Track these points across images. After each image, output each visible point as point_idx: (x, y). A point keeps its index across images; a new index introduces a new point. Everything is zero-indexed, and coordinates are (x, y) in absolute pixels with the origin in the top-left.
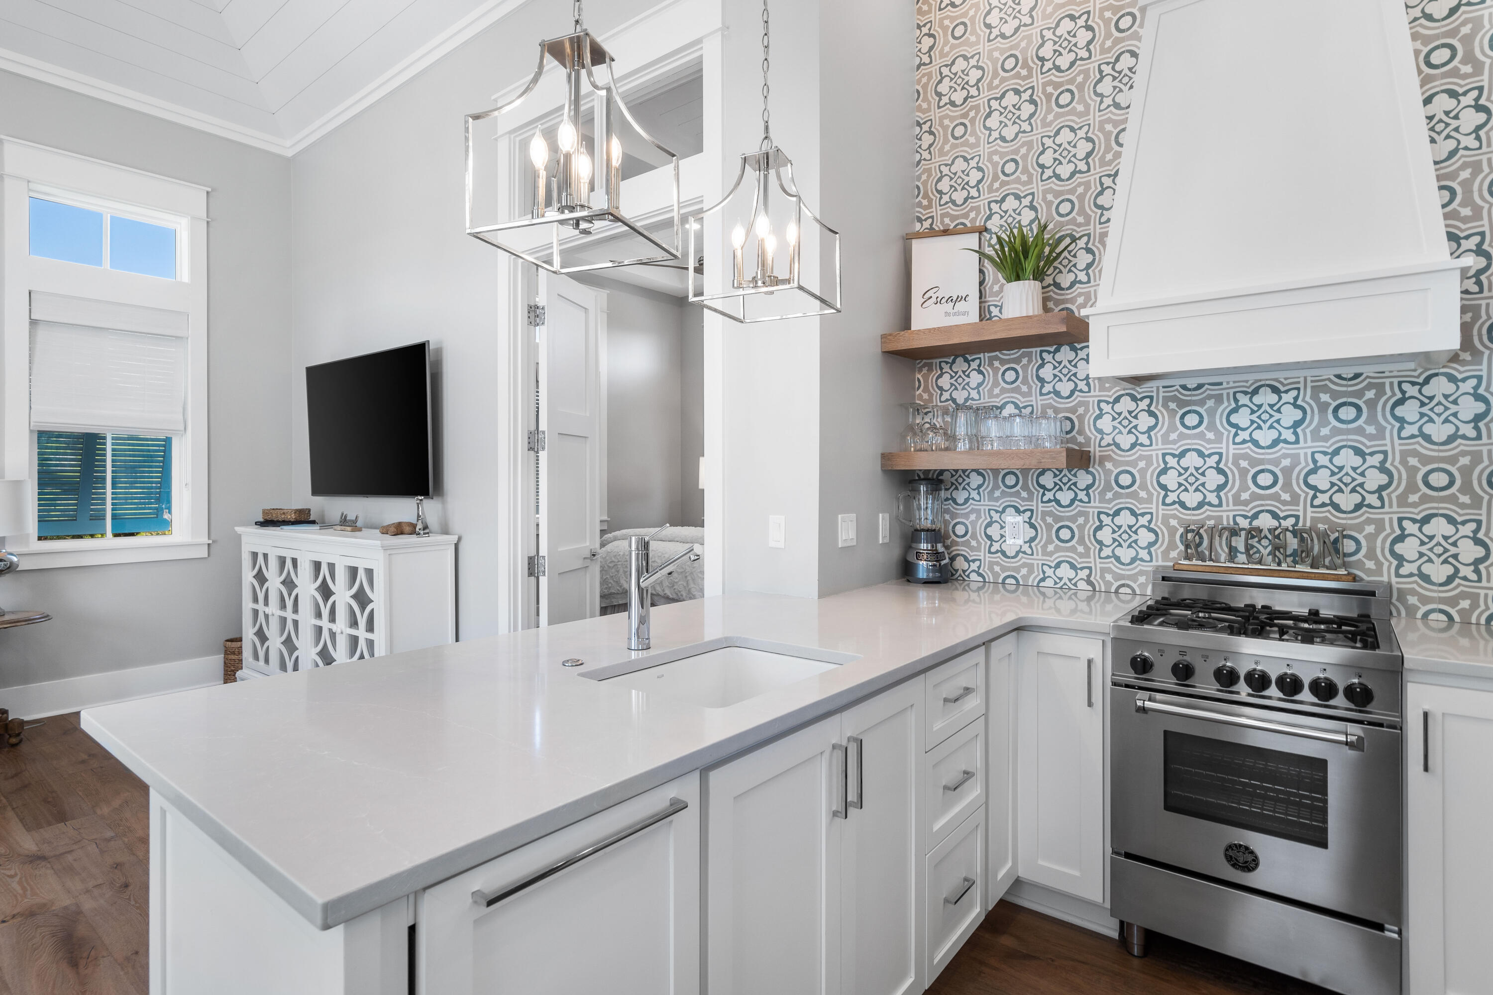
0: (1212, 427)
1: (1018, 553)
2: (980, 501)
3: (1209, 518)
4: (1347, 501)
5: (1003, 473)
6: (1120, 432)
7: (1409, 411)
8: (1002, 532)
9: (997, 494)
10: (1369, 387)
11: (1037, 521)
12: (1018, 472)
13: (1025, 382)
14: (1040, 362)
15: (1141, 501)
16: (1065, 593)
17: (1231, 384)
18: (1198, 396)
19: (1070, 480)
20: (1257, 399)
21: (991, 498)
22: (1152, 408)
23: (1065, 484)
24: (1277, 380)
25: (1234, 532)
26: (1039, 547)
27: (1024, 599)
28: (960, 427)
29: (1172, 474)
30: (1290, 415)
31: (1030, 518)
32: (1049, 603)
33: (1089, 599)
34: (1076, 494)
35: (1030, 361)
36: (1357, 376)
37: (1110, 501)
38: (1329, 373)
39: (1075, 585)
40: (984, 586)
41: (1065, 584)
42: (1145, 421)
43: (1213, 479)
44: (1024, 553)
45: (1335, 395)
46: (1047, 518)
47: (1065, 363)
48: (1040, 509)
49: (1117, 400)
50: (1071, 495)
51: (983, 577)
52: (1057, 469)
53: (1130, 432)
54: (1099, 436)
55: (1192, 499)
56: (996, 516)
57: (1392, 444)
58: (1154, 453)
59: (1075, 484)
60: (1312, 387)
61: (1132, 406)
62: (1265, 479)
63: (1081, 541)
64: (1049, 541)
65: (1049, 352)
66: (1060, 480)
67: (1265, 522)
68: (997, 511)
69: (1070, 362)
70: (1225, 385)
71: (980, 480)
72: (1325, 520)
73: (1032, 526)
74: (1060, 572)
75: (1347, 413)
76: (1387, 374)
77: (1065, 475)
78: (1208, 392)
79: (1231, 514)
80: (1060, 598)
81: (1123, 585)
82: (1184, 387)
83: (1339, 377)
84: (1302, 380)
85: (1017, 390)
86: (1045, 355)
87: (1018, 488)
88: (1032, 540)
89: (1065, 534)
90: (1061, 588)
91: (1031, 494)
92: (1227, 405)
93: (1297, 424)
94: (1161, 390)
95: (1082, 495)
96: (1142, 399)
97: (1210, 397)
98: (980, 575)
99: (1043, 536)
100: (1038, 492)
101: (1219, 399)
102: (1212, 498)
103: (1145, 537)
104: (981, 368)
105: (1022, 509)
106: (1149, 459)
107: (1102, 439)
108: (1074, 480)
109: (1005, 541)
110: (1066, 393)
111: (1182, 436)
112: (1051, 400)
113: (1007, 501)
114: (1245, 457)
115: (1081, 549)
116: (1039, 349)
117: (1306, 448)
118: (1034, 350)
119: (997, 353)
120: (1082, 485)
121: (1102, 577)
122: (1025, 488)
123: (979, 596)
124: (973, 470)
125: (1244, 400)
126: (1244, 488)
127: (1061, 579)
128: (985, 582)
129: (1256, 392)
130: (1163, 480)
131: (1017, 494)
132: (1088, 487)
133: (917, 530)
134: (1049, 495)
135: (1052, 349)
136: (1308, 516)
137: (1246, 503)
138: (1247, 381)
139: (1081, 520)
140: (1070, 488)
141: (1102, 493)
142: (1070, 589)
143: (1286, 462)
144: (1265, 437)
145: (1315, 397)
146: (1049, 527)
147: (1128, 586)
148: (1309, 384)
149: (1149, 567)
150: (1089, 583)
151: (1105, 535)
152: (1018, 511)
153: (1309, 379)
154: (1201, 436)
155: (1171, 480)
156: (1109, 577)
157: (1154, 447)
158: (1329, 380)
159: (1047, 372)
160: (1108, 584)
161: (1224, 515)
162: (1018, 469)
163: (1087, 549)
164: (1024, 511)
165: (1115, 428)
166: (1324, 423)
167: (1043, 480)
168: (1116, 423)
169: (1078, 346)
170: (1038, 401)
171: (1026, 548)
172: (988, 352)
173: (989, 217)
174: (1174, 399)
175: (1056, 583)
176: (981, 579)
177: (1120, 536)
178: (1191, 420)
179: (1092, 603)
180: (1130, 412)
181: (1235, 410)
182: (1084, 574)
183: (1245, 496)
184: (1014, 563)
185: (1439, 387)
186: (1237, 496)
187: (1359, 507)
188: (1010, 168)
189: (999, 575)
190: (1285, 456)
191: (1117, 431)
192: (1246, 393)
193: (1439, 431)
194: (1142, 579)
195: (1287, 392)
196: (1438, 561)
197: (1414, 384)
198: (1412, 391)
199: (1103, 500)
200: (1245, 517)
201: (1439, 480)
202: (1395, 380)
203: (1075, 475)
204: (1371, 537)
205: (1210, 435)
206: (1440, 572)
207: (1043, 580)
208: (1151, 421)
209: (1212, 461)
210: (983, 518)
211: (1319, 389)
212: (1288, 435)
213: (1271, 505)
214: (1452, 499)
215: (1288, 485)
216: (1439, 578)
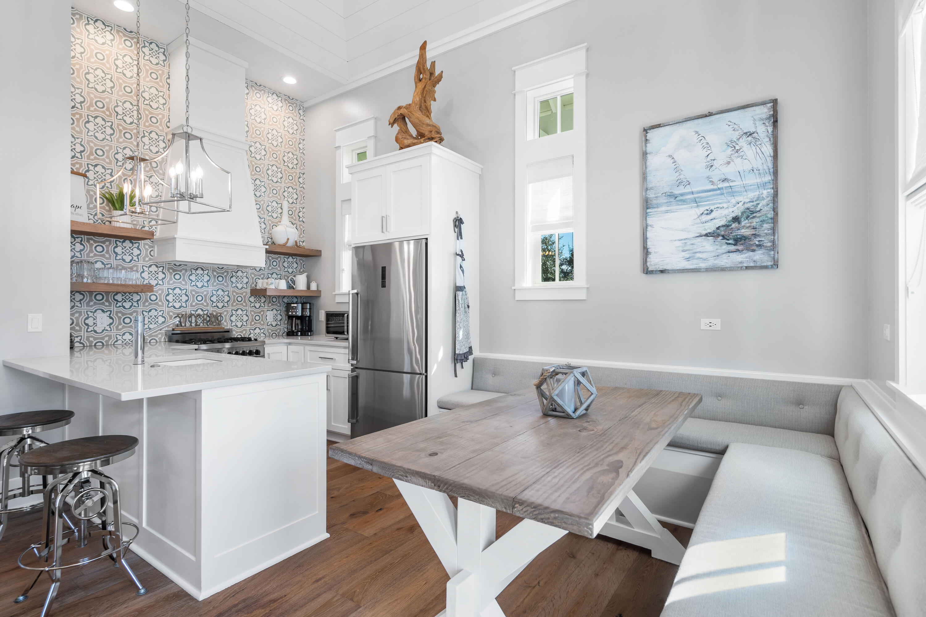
0: (184, 280)
1: (103, 331)
2: (81, 307)
3: (183, 311)
4: (220, 305)
5: (95, 294)
6: (151, 279)
7: (234, 279)
8: (94, 322)
9: (92, 303)
10: (225, 272)
11: (114, 315)
12: (103, 294)
13: (107, 252)
14: (115, 245)
15: (159, 306)
16: (127, 346)
17: (190, 266)
18: (179, 269)
19: (130, 297)
20: (197, 272)
21: (88, 304)
22: (164, 271)
23: (127, 299)
24: (203, 267)
25: (191, 316)
26: (114, 327)
27: (106, 352)
29: (171, 296)
30: (206, 278)
31: (110, 314)
32: (119, 351)
34: (132, 304)
35: (110, 244)
36: (223, 268)
37: (147, 306)
38: (216, 266)
40: (83, 348)
41: (127, 342)
42: (161, 276)
43: (184, 298)
44: (107, 330)
45: (218, 273)
46: (119, 314)
47: (127, 248)
48: (115, 310)
49: (150, 266)
50: (130, 304)
52: (123, 292)
53: (155, 279)
54: (143, 280)
55: (177, 305)
56: (91, 314)
57: (230, 289)
58: (164, 288)
59: (132, 299)
61: (156, 269)
62: (199, 298)
64: (120, 324)
65: (120, 242)
66: (125, 298)
67: (200, 312)
68: (91, 312)
69: (130, 248)
70: (188, 266)
71: (82, 297)
72: (215, 311)
73: (111, 318)
74: (125, 337)
75: (220, 279)
76: (229, 269)
77: (127, 296)
79: (190, 310)
80: (125, 348)
81: (152, 339)
82: (175, 265)
83: (218, 268)
84: (209, 268)
85: (103, 256)
86: (118, 242)
87: (103, 301)
88: (111, 324)
89: (127, 321)
90: (125, 344)
91: (110, 304)
92: (188, 273)
93: (208, 281)
94: (167, 264)
95: (135, 304)
96: (160, 267)
97: (183, 269)
98: (80, 343)
99: (116, 322)
100: (114, 302)
101: (186, 270)
102: (184, 305)
103: (161, 320)
104: (83, 243)
105: (105, 310)
106: (162, 290)
107: (144, 281)
108: (131, 297)
109: (96, 326)
110: (128, 261)
111: (174, 282)
112: (121, 262)
113: (97, 307)
114: (194, 291)
116: (115, 239)
117: (210, 289)
118: (112, 239)
119: (92, 237)
120: (135, 300)
122: (107, 300)
123: (80, 353)
124: (77, 292)
125: (194, 271)
126: (193, 301)
127: (125, 340)
128: (84, 346)
129: (197, 269)
130: (168, 298)
131: (103, 304)
132: (138, 301)
134: (119, 304)
135: (122, 240)
136: (211, 310)
137: (194, 306)
140: (129, 301)
141: (144, 303)
142: (129, 344)
143: (205, 293)
144: (200, 284)
145: (213, 273)
146: (119, 318)
147: (154, 339)
148: (211, 269)
149: (162, 331)
152: (103, 311)
154: (181, 283)
155: (170, 298)
157: (164, 286)
158: (216, 268)
159: (119, 250)
161: (188, 310)
162: (103, 292)
164: (107, 312)
165: (149, 277)
166: (215, 281)
167: (116, 297)
168: (150, 275)
169: (134, 242)
170: (114, 263)
171: (108, 328)
172: (87, 235)
173: (88, 171)
174: (172, 268)
175: (123, 342)
176: (82, 345)
177: (151, 320)
178: (177, 277)
180: (155, 272)
181: (191, 275)
183: (194, 304)
184: (101, 336)
185: (240, 274)
186: (191, 304)
187: (223, 307)
188: (100, 152)
189: (92, 342)
190: (205, 291)
191: (150, 278)
192: (194, 269)
193: (240, 286)
194: (160, 336)
195: (205, 270)
196: (239, 321)
197: (235, 272)
198: (234, 274)
199: (144, 306)
200: (194, 311)
201: (240, 299)
202: (231, 271)
203: (132, 296)
204: (226, 316)
205: (183, 283)
206: (239, 324)
207: (116, 341)
208: (163, 276)
209: (184, 292)
210: (83, 315)
211: (213, 271)
212: (206, 284)
213: (201, 307)
214: (242, 304)
215: (206, 300)
216: (239, 326)
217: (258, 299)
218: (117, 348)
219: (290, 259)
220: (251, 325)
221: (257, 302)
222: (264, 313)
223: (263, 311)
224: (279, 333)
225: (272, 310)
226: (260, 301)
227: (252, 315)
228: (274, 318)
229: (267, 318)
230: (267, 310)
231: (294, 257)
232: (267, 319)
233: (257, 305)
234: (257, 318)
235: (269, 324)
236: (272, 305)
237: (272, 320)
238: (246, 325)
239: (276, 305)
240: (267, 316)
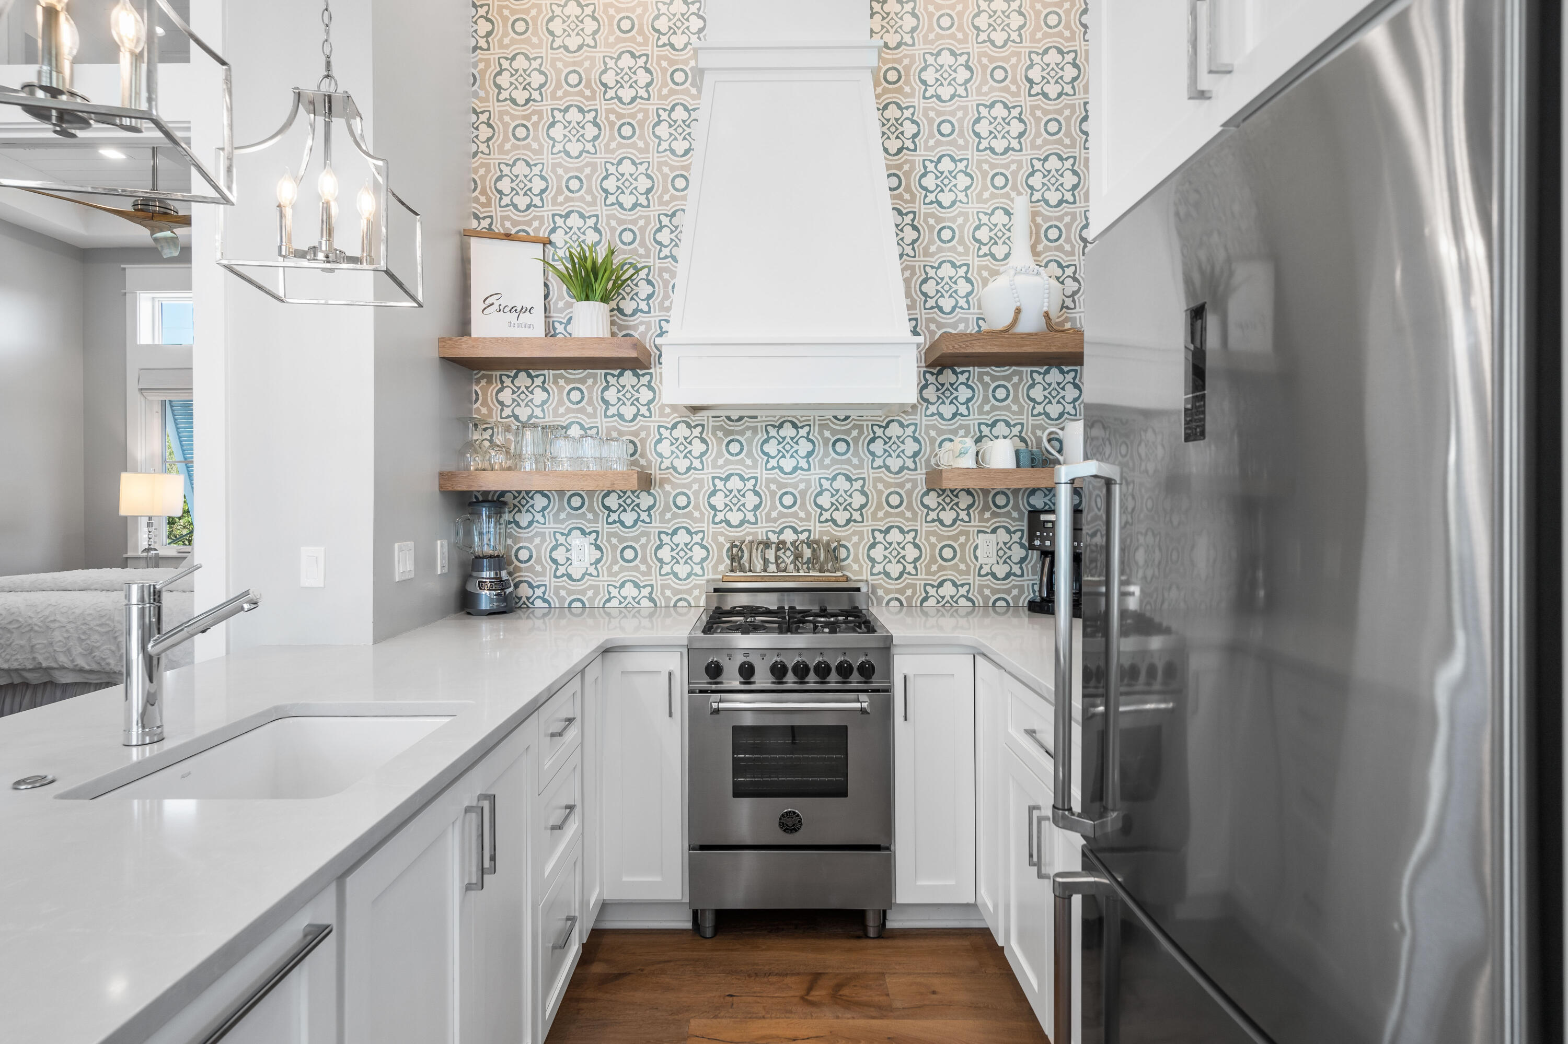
0: (750, 455)
1: (584, 575)
2: (545, 524)
3: (748, 534)
4: (842, 517)
5: (568, 494)
6: (677, 457)
7: (877, 447)
8: (568, 555)
9: (563, 516)
10: (855, 427)
11: (603, 542)
12: (583, 493)
13: (590, 403)
14: (605, 384)
15: (695, 520)
16: (629, 612)
17: (764, 419)
18: (739, 427)
19: (633, 501)
20: (783, 432)
21: (557, 520)
22: (704, 436)
23: (629, 505)
24: (795, 417)
25: (767, 545)
26: (604, 568)
27: (590, 621)
28: (526, 447)
29: (720, 495)
30: (804, 447)
31: (596, 540)
33: (651, 616)
34: (639, 515)
35: (595, 383)
36: (847, 418)
37: (669, 521)
38: (829, 414)
39: (638, 603)
40: (549, 613)
41: (629, 603)
42: (698, 447)
43: (751, 500)
44: (590, 575)
45: (834, 431)
46: (612, 539)
47: (628, 387)
48: (605, 530)
49: (675, 426)
50: (634, 516)
51: (549, 603)
52: (621, 491)
53: (685, 457)
54: (659, 460)
55: (734, 518)
56: (561, 539)
57: (867, 472)
58: (705, 477)
59: (638, 505)
60: (819, 425)
61: (687, 432)
62: (788, 500)
63: (644, 560)
64: (614, 562)
65: (613, 376)
66: (624, 502)
67: (789, 536)
68: (562, 534)
69: (633, 387)
70: (759, 419)
71: (545, 502)
72: (828, 533)
73: (598, 548)
74: (624, 592)
75: (841, 447)
76: (864, 418)
77: (629, 497)
78: (747, 424)
79: (764, 530)
80: (625, 617)
81: (680, 599)
82: (729, 418)
83: (836, 418)
84: (812, 418)
85: (582, 411)
86: (609, 378)
87: (584, 509)
88: (598, 561)
89: (629, 554)
90: (625, 607)
91: (596, 515)
92: (761, 436)
93: (810, 454)
94: (711, 419)
95: (644, 516)
96: (695, 427)
97: (748, 428)
98: (545, 600)
99: (608, 557)
100: (604, 513)
101: (755, 430)
102: (750, 517)
103: (699, 553)
104: (546, 385)
106: (701, 481)
107: (662, 462)
108: (637, 501)
109: (571, 564)
110: (629, 417)
111: (727, 462)
112: (615, 422)
113: (572, 523)
114: (774, 481)
115: (643, 568)
116: (603, 372)
117: (816, 474)
118: (599, 372)
119: (562, 371)
120: (644, 506)
121: (663, 593)
122: (591, 509)
123: (544, 623)
124: (537, 492)
125: (773, 432)
126: (773, 507)
127: (625, 598)
128: (550, 607)
129: (781, 426)
130: (713, 501)
131: (583, 516)
132: (650, 509)
133: (478, 557)
134: (614, 517)
135: (616, 372)
136: (818, 531)
137: (775, 520)
138: (775, 417)
139: (643, 540)
140: (633, 510)
141: (662, 514)
142: (634, 607)
143: (802, 486)
144: (788, 464)
145: (821, 433)
146: (614, 548)
147: (685, 600)
148: (817, 422)
149: (702, 581)
150: (651, 600)
151: (665, 554)
152: (583, 533)
153: (817, 418)
154: (742, 462)
155: (719, 501)
156: (668, 593)
157: (705, 471)
158: (829, 419)
159: (611, 395)
160: (668, 599)
161: (759, 531)
162: (583, 491)
163: (649, 567)
164: (590, 533)
165: (673, 452)
166: (826, 454)
167: (608, 502)
168: (673, 448)
169: (641, 372)
170: (603, 423)
171: (592, 570)
172: (553, 369)
173: (553, 230)
174: (721, 428)
175: (621, 603)
176: (547, 605)
177: (678, 553)
178: (735, 448)
179: (654, 619)
180: (686, 438)
181: (766, 441)
182: (646, 592)
183: (774, 514)
184: (580, 586)
185: (894, 430)
186: (768, 515)
187: (848, 522)
188: (574, 185)
189: (564, 599)
190: (802, 481)
191: (675, 455)
192: (774, 426)
193: (894, 464)
194: (696, 592)
195: (802, 427)
196: (894, 561)
197: (880, 427)
198: (879, 432)
199: (662, 520)
200: (774, 532)
201: (894, 500)
202: (870, 423)
203: (638, 497)
204: (856, 545)
205: (749, 462)
206: (895, 570)
207: (609, 600)
208: (703, 447)
209: (750, 484)
210: (548, 541)
211: (823, 427)
212: (803, 463)
213: (792, 521)
214: (901, 515)
215: (803, 505)
216: (895, 574)
217: (948, 500)
218: (608, 614)
219: (1054, 375)
220: (928, 572)
221: (948, 508)
222: (967, 540)
223: (967, 533)
224: (1016, 599)
225: (994, 531)
226: (957, 504)
227: (933, 546)
228: (1001, 553)
229: (978, 553)
230: (979, 532)
231: (1066, 369)
232: (976, 558)
233: (948, 516)
234: (948, 553)
235: (983, 572)
236: (995, 515)
237: (993, 560)
238: (913, 572)
239: (1008, 515)
240: (976, 547)
